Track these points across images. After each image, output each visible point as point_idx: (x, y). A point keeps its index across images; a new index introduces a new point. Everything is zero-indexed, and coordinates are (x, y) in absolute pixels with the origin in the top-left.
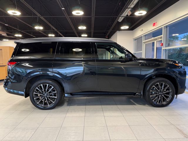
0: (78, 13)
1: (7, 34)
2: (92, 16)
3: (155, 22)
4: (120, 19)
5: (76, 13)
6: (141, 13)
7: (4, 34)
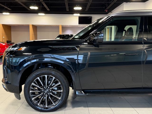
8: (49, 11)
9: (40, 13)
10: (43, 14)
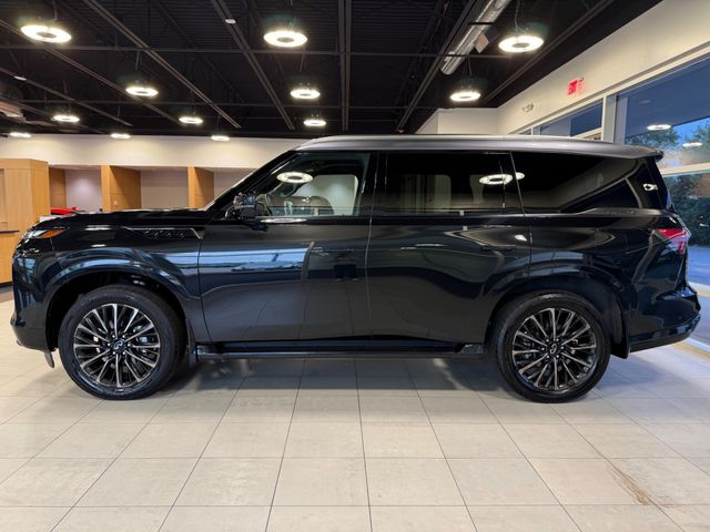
0: (286, 38)
1: (25, 113)
2: (342, 50)
3: (578, 79)
4: (450, 65)
5: (279, 40)
6: (524, 43)
7: (14, 113)
8: (239, 129)
9: (216, 134)
10: (226, 138)
